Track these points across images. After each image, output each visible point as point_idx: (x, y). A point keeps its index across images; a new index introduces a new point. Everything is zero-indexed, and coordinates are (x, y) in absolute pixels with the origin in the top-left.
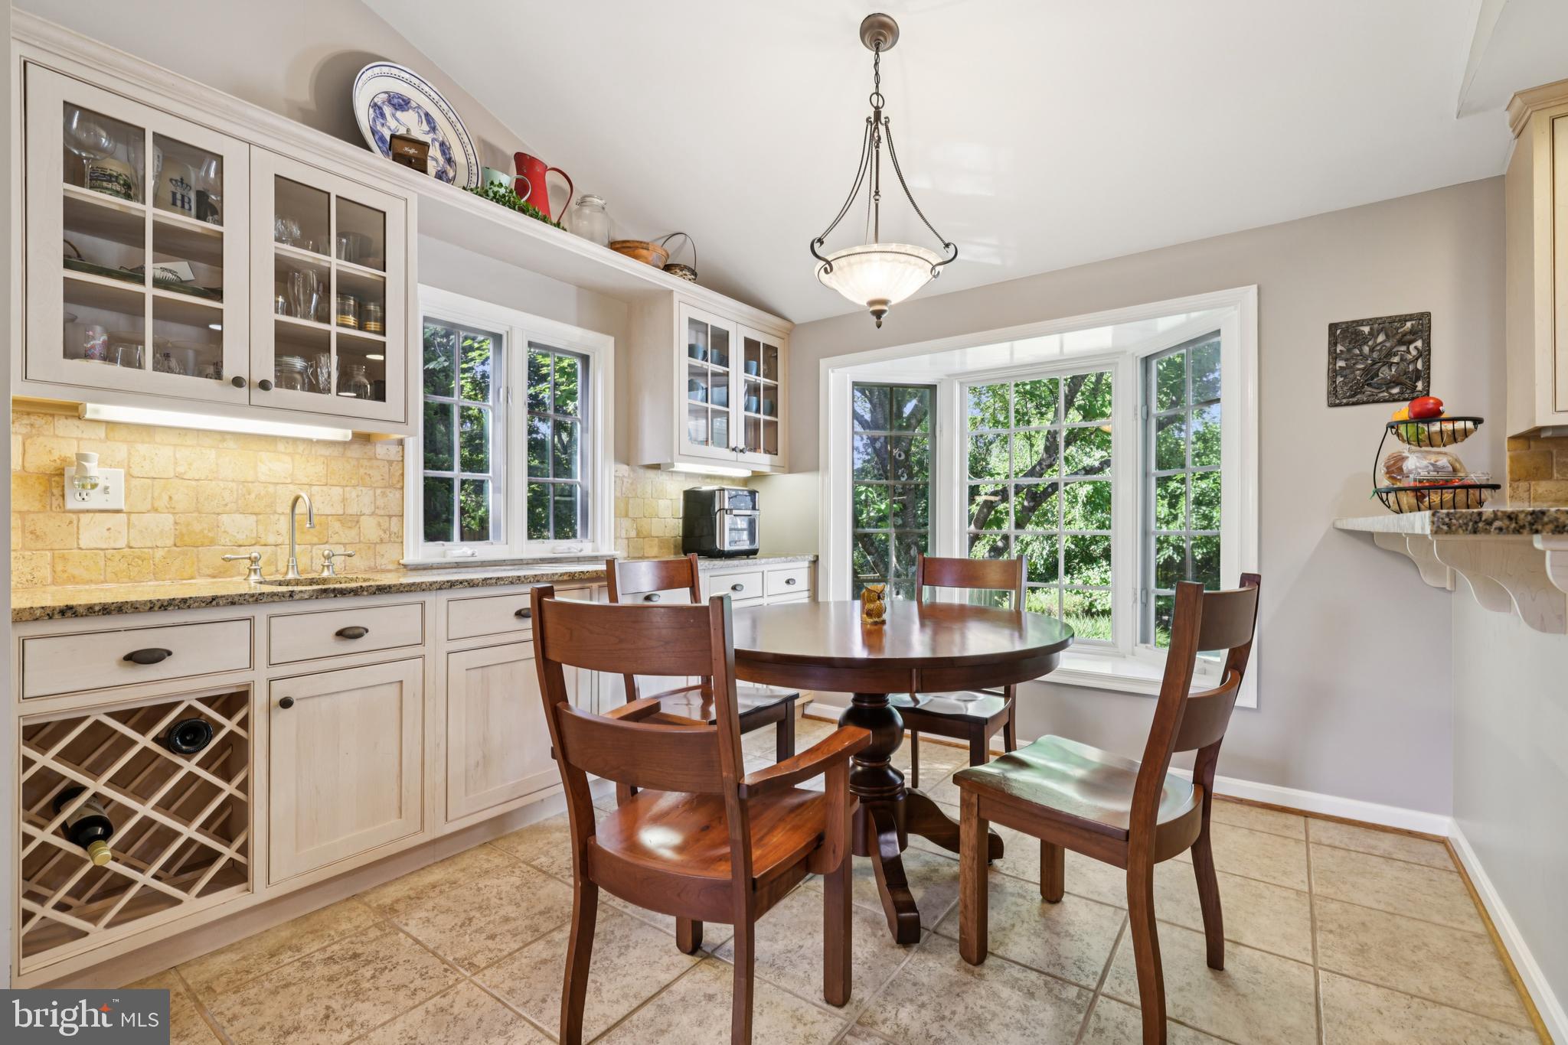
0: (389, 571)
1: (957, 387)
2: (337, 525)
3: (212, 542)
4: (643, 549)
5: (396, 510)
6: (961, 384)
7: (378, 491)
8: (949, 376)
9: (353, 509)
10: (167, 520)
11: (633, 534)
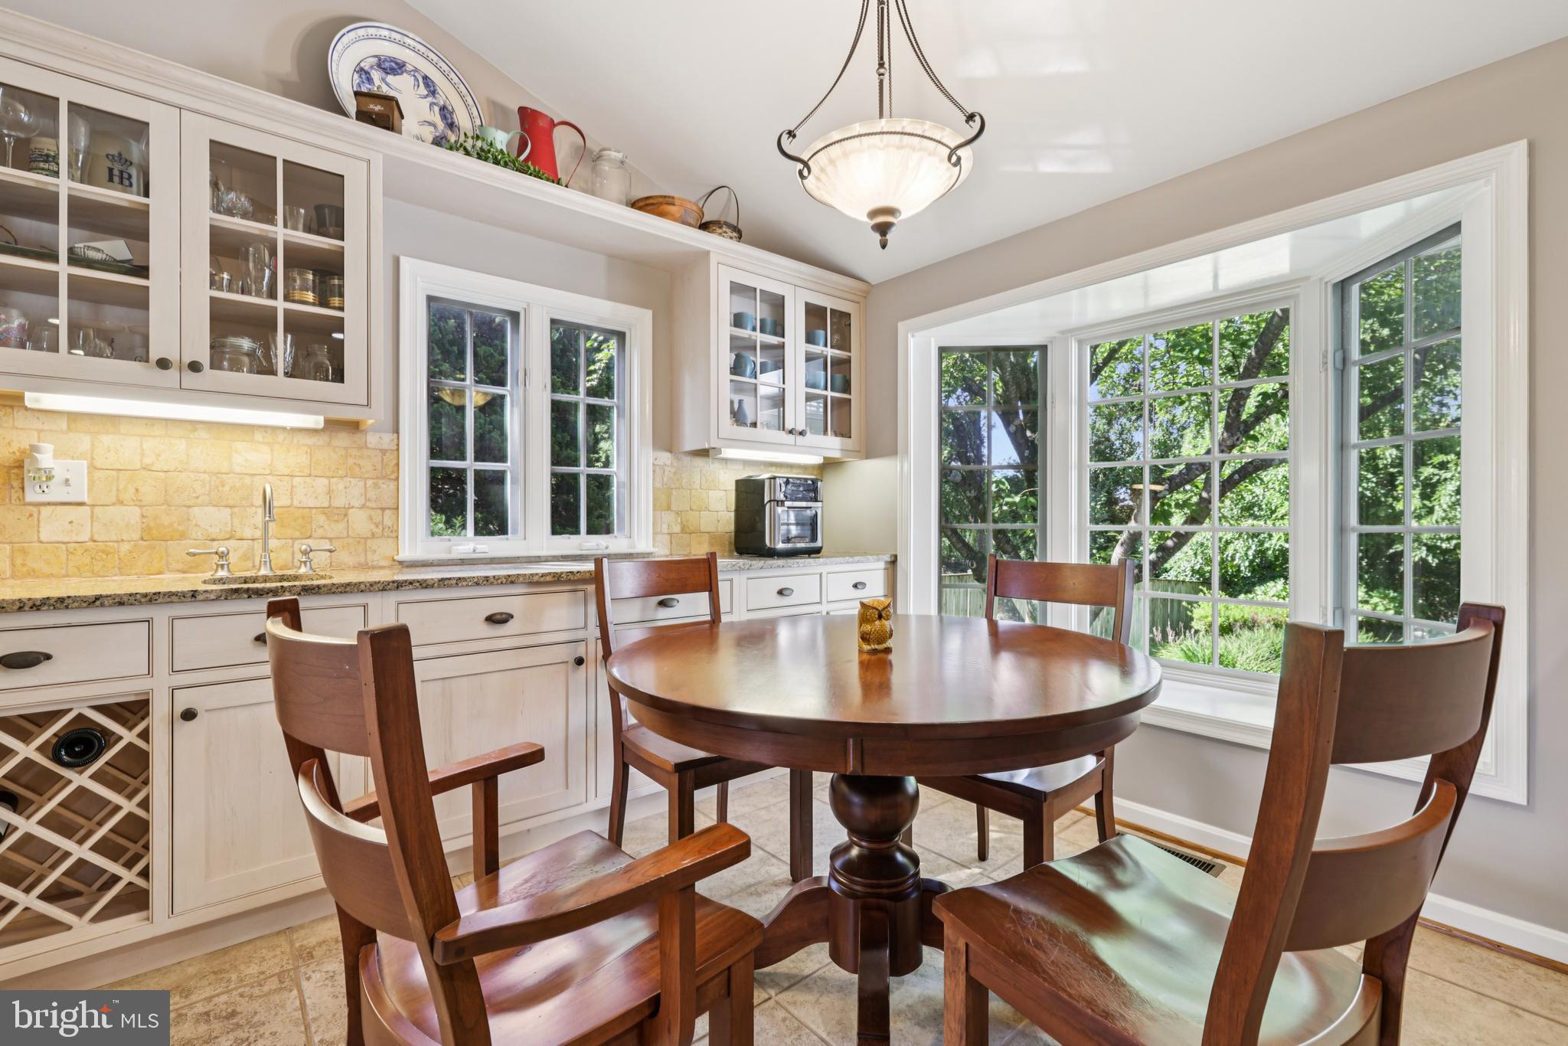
0: (382, 568)
1: (1074, 347)
2: (322, 519)
3: (183, 536)
4: (689, 545)
5: (391, 503)
6: (1080, 343)
7: (370, 483)
8: (1063, 332)
9: (340, 502)
10: (133, 514)
11: (677, 529)
